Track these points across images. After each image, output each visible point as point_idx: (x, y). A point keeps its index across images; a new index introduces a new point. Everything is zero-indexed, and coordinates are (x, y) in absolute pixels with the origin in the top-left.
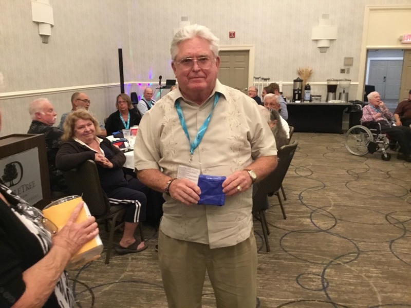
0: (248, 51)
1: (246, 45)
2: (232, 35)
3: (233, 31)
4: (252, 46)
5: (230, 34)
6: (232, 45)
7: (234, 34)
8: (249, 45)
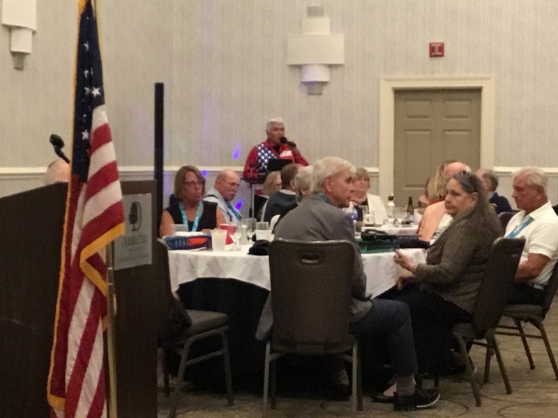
0: (478, 91)
1: (472, 75)
2: (436, 51)
3: (438, 40)
4: (489, 79)
5: (432, 49)
6: (437, 75)
7: (441, 49)
8: (481, 75)
